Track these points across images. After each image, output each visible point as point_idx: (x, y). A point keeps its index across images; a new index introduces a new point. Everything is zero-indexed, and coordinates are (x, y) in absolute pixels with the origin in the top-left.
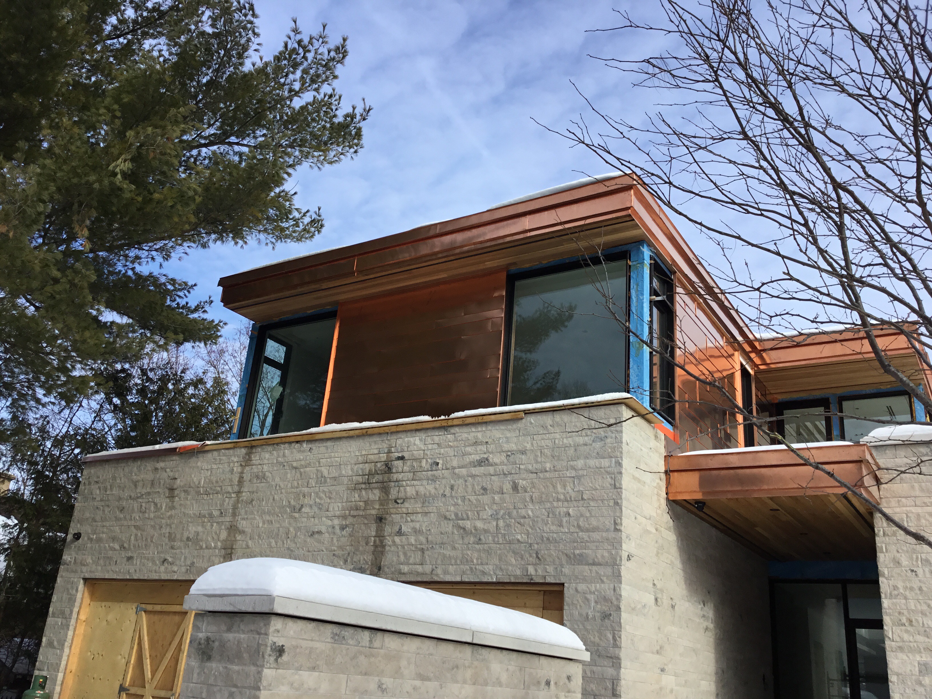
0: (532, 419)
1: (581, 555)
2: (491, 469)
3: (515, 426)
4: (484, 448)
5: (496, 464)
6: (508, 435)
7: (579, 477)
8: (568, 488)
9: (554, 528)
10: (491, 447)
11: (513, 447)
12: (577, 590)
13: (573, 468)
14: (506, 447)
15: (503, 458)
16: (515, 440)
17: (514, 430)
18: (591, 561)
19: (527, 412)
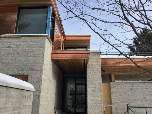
0: (23, 38)
1: (33, 69)
2: (12, 49)
3: (19, 39)
4: (10, 44)
5: (13, 48)
6: (17, 41)
7: (34, 52)
8: (31, 54)
9: (27, 63)
10: (12, 44)
11: (18, 44)
12: (31, 76)
13: (33, 49)
14: (16, 44)
15: (15, 46)
16: (18, 42)
17: (18, 40)
18: (35, 70)
19: (22, 36)
